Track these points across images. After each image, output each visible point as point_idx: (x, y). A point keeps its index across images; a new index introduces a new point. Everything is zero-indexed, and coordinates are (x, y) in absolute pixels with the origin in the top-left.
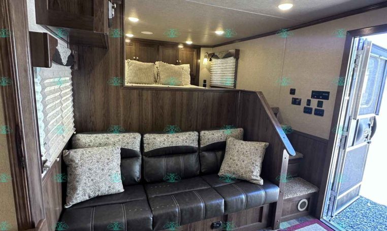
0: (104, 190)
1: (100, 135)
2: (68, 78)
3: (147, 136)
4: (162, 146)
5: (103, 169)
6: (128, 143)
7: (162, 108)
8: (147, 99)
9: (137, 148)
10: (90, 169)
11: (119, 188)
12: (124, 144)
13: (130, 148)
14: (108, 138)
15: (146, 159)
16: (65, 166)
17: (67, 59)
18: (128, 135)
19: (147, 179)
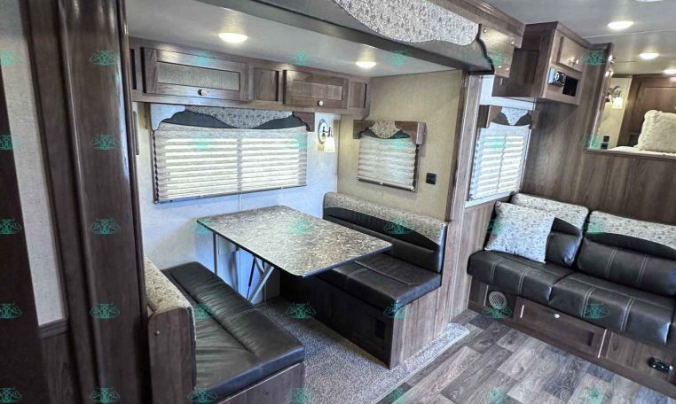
0: (521, 250)
1: (539, 199)
2: (522, 138)
3: (595, 213)
4: (614, 231)
5: (525, 229)
6: (567, 215)
7: (644, 185)
8: (619, 169)
9: (579, 225)
10: (513, 224)
11: (540, 256)
12: (562, 215)
13: (568, 220)
14: (546, 204)
15: (587, 241)
16: (494, 215)
17: (517, 120)
18: (570, 206)
19: (580, 266)
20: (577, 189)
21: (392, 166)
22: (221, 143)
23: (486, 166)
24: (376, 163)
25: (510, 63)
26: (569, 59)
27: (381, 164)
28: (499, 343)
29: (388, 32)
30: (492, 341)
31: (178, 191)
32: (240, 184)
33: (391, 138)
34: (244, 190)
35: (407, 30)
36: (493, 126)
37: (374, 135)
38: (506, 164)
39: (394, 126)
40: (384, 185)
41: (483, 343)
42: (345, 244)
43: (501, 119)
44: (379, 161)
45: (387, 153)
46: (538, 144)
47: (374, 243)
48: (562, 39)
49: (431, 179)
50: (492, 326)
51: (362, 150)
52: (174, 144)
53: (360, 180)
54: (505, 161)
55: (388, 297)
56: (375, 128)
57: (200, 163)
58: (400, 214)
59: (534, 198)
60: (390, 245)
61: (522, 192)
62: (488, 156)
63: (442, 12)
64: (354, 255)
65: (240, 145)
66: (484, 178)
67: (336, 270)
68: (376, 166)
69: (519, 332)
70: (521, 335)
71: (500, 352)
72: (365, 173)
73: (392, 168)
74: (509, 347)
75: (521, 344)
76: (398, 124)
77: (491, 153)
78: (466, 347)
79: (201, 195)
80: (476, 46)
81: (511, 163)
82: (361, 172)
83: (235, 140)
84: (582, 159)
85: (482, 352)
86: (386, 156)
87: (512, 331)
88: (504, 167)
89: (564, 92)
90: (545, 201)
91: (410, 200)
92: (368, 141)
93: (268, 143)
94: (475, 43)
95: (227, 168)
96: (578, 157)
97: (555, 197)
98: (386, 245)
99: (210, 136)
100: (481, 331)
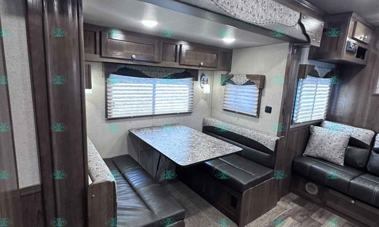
0: (327, 156)
1: (339, 125)
2: (328, 86)
5: (330, 144)
6: (359, 136)
9: (368, 142)
11: (340, 161)
12: (356, 135)
13: (360, 139)
14: (344, 128)
15: (373, 154)
16: (309, 133)
17: (325, 74)
18: (361, 130)
19: (369, 169)
20: (366, 118)
21: (244, 101)
22: (144, 86)
23: (304, 103)
24: (234, 100)
25: (320, 38)
26: (360, 36)
27: (237, 100)
28: (312, 217)
29: (241, 16)
30: (308, 215)
31: (119, 113)
32: (154, 110)
33: (243, 85)
34: (156, 114)
35: (254, 15)
36: (308, 78)
37: (233, 83)
38: (317, 102)
39: (246, 78)
40: (239, 113)
41: (301, 216)
42: (213, 147)
43: (314, 74)
44: (236, 99)
45: (241, 94)
46: (339, 90)
47: (231, 148)
48: (356, 23)
49: (268, 110)
50: (307, 205)
51: (226, 92)
52: (118, 86)
53: (225, 110)
54: (316, 100)
55: (240, 182)
56: (234, 79)
57: (131, 98)
58: (249, 131)
59: (336, 124)
60: (241, 149)
61: (327, 119)
62: (305, 96)
63: (276, 5)
64: (218, 155)
65: (154, 88)
66: (303, 110)
67: (207, 163)
68: (234, 102)
69: (326, 211)
70: (328, 212)
71: (313, 224)
72: (227, 106)
73: (244, 103)
74: (319, 221)
75: (328, 218)
76: (248, 76)
77: (308, 95)
78: (290, 218)
79: (131, 116)
80: (298, 27)
81: (320, 101)
82: (225, 105)
83: (152, 85)
84: (370, 100)
85: (301, 222)
86: (240, 95)
87: (321, 209)
88: (316, 104)
89: (357, 57)
90: (344, 126)
91: (255, 123)
92: (229, 86)
93: (170, 87)
94: (298, 25)
95: (147, 101)
96: (366, 99)
97: (351, 123)
98: (238, 149)
99: (138, 82)
100: (300, 208)
